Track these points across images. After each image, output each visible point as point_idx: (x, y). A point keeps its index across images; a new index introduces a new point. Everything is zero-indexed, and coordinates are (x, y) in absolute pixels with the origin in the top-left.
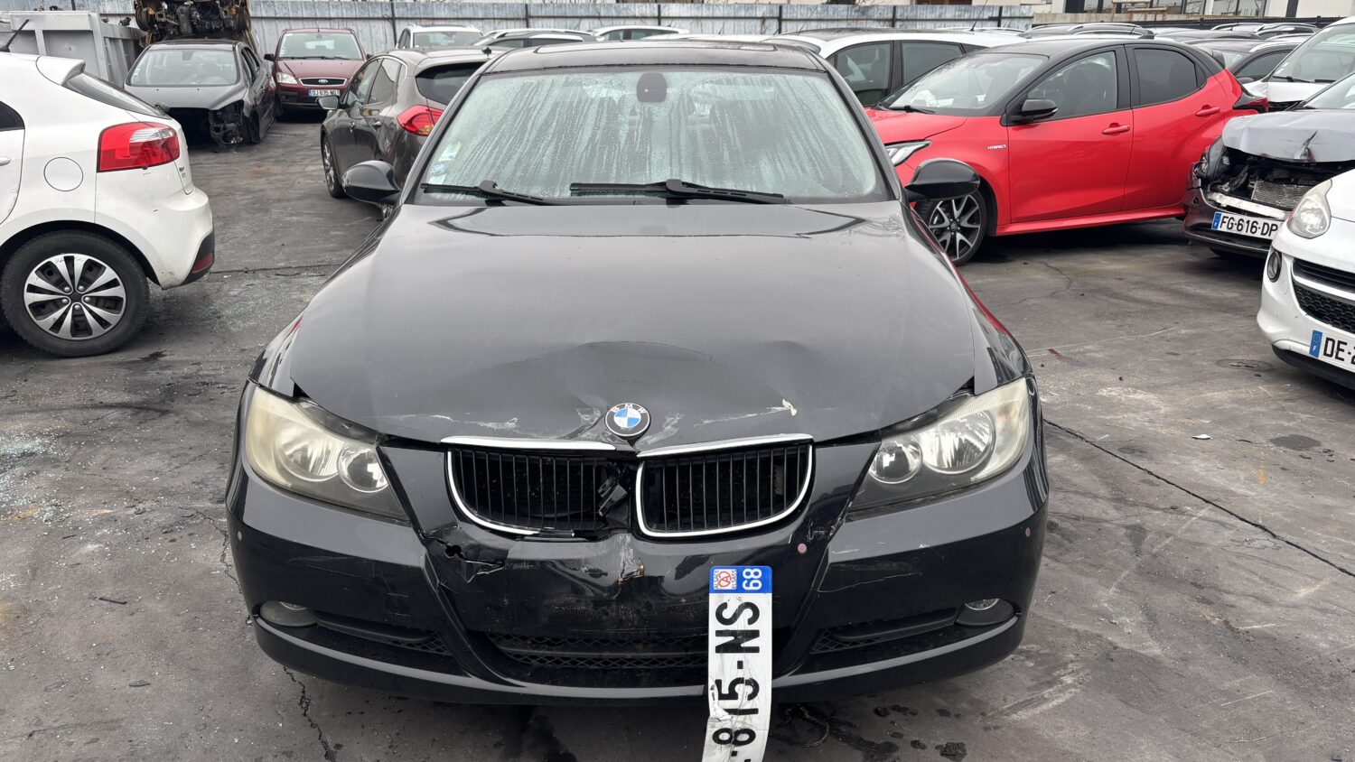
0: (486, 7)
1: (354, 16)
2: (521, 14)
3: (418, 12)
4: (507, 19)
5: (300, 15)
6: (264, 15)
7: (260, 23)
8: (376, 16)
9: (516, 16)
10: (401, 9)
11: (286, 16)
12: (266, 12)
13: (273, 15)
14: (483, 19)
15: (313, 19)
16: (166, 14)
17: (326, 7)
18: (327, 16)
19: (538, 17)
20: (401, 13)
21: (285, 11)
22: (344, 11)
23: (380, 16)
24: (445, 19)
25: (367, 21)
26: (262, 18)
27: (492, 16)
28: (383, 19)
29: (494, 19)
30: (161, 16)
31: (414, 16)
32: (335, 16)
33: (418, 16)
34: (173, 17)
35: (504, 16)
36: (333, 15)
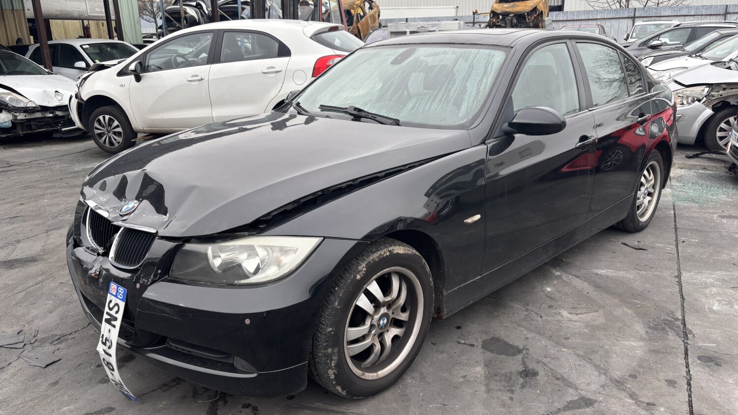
0: (698, 8)
1: (611, 17)
2: (722, 11)
3: (651, 13)
4: (711, 15)
5: (580, 18)
6: (561, 19)
7: (558, 23)
8: (624, 16)
9: (718, 13)
10: (640, 12)
11: (573, 19)
12: (563, 17)
13: (566, 19)
14: (694, 15)
15: (587, 20)
16: (501, 21)
17: (596, 13)
18: (595, 18)
19: (734, 13)
20: (640, 14)
21: (572, 16)
22: (606, 14)
23: (627, 16)
24: (668, 16)
25: (618, 19)
26: (560, 21)
27: (701, 14)
28: (628, 18)
29: (702, 15)
30: (498, 22)
31: (648, 15)
32: (600, 18)
33: (650, 15)
34: (504, 22)
35: (709, 13)
36: (599, 17)
